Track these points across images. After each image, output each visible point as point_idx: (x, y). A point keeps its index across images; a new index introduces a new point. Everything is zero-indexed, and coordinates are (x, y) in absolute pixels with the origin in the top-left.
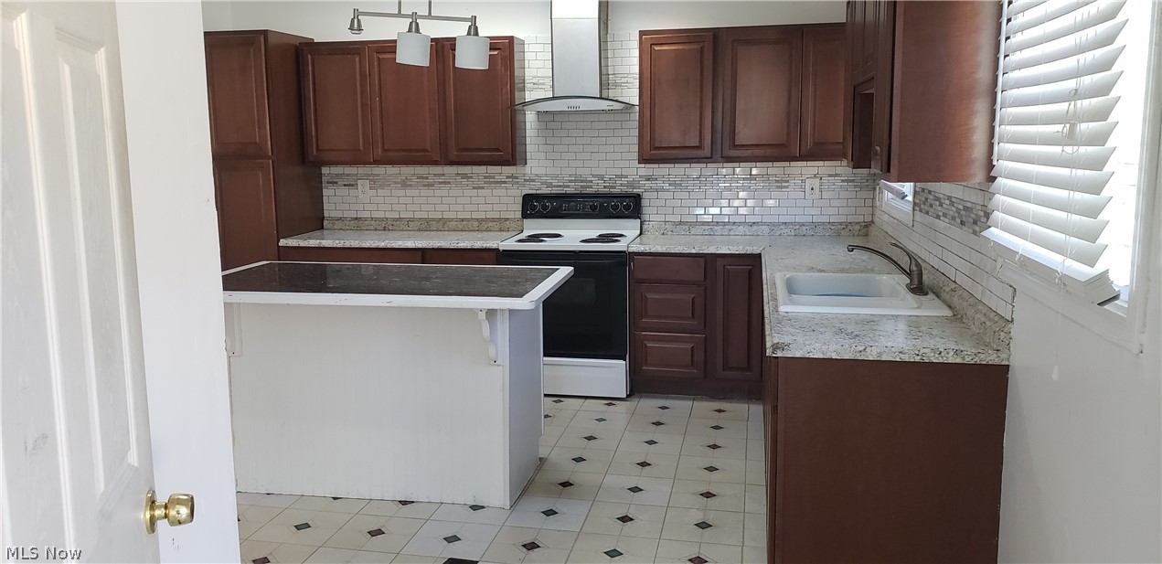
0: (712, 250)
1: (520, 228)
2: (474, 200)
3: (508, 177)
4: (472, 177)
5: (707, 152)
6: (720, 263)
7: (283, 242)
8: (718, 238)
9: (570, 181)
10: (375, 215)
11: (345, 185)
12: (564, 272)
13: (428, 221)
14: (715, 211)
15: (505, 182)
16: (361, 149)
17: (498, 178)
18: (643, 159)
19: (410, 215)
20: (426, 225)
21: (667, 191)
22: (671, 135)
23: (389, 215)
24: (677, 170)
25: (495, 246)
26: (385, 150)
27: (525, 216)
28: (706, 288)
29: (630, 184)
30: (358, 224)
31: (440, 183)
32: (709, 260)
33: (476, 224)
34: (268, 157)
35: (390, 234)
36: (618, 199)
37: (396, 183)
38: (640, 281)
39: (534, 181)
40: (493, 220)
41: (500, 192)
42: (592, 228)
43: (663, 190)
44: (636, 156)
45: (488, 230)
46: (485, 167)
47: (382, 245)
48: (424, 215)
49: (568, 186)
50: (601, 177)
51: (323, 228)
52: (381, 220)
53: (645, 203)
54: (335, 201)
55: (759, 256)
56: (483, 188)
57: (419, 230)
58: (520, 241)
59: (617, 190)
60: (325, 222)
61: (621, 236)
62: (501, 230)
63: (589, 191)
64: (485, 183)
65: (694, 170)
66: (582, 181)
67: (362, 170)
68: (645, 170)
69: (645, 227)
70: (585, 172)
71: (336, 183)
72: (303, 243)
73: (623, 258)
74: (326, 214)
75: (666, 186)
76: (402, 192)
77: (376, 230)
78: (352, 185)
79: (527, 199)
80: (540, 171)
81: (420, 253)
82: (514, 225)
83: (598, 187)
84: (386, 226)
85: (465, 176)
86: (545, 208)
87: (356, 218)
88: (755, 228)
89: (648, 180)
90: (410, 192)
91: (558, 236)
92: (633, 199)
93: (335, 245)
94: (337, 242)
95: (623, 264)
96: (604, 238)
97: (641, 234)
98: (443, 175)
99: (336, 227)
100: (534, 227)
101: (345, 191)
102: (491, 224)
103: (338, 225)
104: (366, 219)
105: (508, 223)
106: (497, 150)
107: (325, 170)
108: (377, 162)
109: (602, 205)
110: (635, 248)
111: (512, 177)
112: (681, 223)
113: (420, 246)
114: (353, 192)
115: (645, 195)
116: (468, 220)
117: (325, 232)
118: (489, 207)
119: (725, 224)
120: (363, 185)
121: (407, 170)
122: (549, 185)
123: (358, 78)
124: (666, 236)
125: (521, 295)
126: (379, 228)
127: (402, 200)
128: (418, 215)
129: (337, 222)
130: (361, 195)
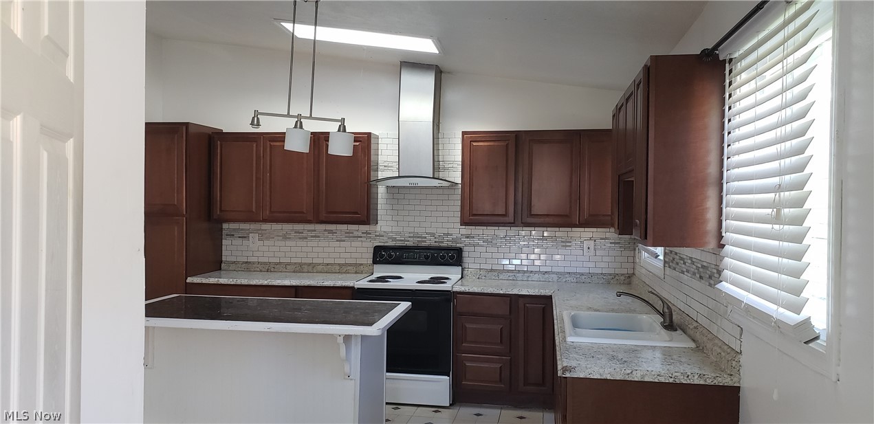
0: (515, 292)
1: (371, 271)
2: (337, 250)
3: (363, 233)
4: (336, 233)
5: (511, 218)
6: (521, 301)
7: (189, 280)
8: (520, 283)
9: (410, 237)
10: (261, 260)
11: (239, 237)
12: (404, 306)
13: (301, 265)
14: (517, 262)
15: (361, 237)
16: (254, 210)
17: (356, 234)
18: (464, 223)
19: (287, 260)
20: (300, 268)
21: (482, 246)
22: (485, 206)
23: (272, 260)
24: (489, 231)
25: (351, 285)
26: (271, 212)
27: (375, 262)
28: (511, 321)
29: (453, 240)
30: (248, 267)
31: (312, 236)
32: (513, 300)
33: (337, 268)
34: (183, 216)
35: (272, 275)
36: (445, 251)
37: (278, 236)
38: (461, 314)
39: (383, 236)
40: (350, 265)
41: (356, 244)
42: (426, 273)
43: (478, 245)
44: (458, 220)
45: (347, 272)
46: (346, 225)
47: (265, 283)
48: (299, 261)
49: (408, 241)
50: (433, 235)
51: (220, 269)
52: (265, 263)
53: (465, 254)
54: (232, 249)
55: (550, 297)
56: (344, 241)
57: (294, 272)
58: (371, 281)
59: (444, 245)
60: (223, 265)
61: (447, 279)
62: (356, 273)
63: (423, 244)
64: (346, 237)
65: (502, 232)
66: (415, 237)
67: (253, 226)
68: (466, 230)
69: (465, 272)
70: (420, 231)
71: (233, 235)
72: (205, 281)
73: (448, 296)
74: (224, 259)
75: (481, 242)
76: (283, 243)
77: (261, 271)
78: (245, 237)
79: (377, 250)
80: (388, 229)
81: (294, 290)
82: (366, 269)
83: (430, 242)
84: (269, 268)
85: (331, 232)
86: (390, 256)
87: (247, 262)
88: (547, 276)
89: (468, 237)
90: (289, 243)
91: (400, 278)
92: (456, 251)
93: (229, 283)
94: (231, 280)
95: (449, 301)
96: (434, 280)
97: (462, 277)
98: (315, 230)
99: (231, 268)
100: (381, 270)
101: (239, 241)
102: (349, 268)
103: (232, 267)
104: (254, 263)
105: (362, 267)
106: (356, 213)
107: (225, 226)
108: (265, 221)
109: (433, 255)
110: (457, 288)
111: (367, 233)
112: (492, 270)
113: (294, 284)
114: (245, 242)
115: (465, 249)
116: (331, 264)
117: (222, 272)
118: (348, 255)
119: (524, 272)
120: (254, 237)
121: (287, 227)
122: (394, 239)
123: (254, 159)
124: (480, 280)
125: (371, 324)
126: (263, 270)
127: (283, 249)
128: (293, 261)
129: (231, 265)
130: (251, 245)
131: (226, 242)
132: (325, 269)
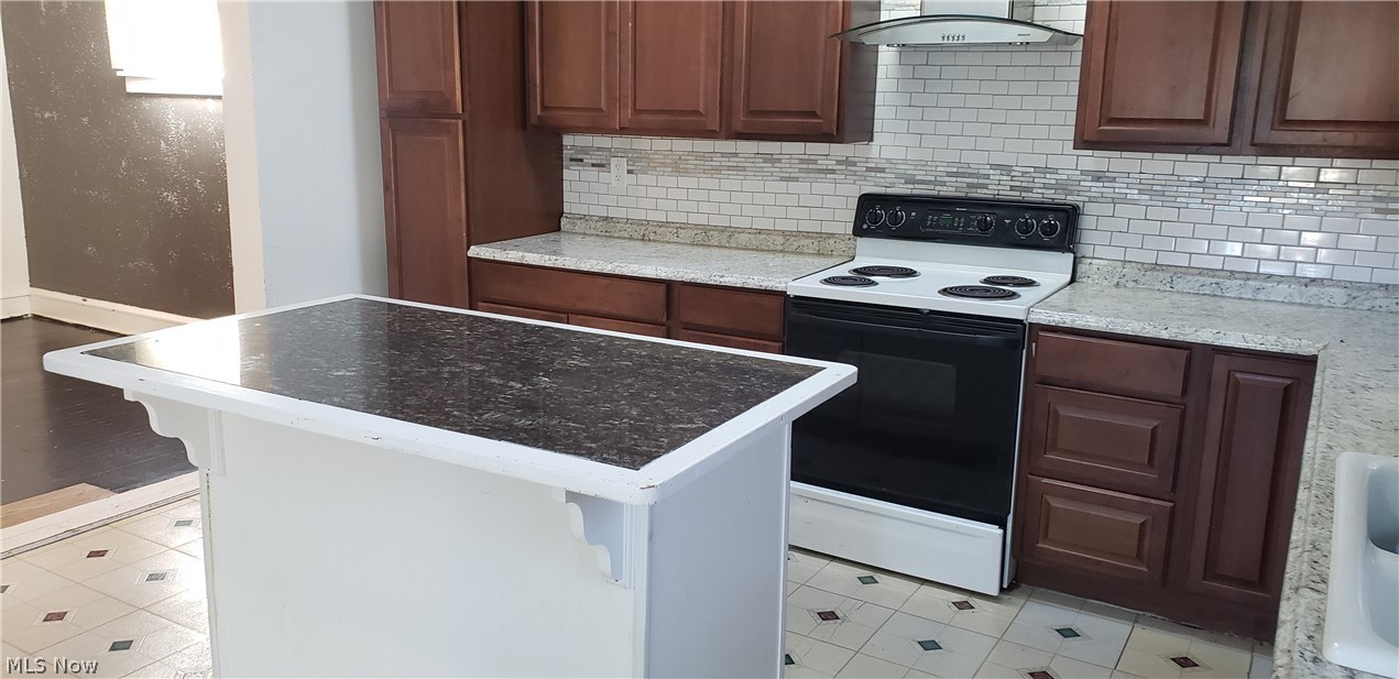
0: (1206, 336)
1: (851, 253)
2: (781, 200)
3: (839, 162)
4: (779, 161)
5: (1220, 132)
6: (1220, 366)
7: (472, 251)
8: (1228, 306)
9: (949, 174)
10: (634, 215)
11: (593, 165)
12: (834, 376)
13: (706, 229)
14: (1235, 249)
15: (833, 171)
16: (603, 107)
17: (823, 163)
18: (1084, 141)
19: (681, 218)
20: (705, 237)
21: (1134, 203)
22: (1148, 97)
23: (651, 216)
24: (1159, 164)
25: (780, 287)
26: (636, 111)
27: (859, 231)
28: (1184, 413)
29: (1058, 187)
30: (608, 228)
31: (729, 168)
32: (1195, 358)
33: (780, 240)
34: (457, 116)
35: (651, 247)
36: (1034, 213)
37: (664, 165)
38: (1047, 382)
39: (883, 170)
40: (808, 235)
41: (824, 187)
42: (970, 265)
43: (1125, 200)
44: (1070, 133)
45: (798, 252)
48: (702, 220)
49: (944, 184)
50: (1005, 169)
51: (558, 229)
52: (639, 222)
53: (1086, 222)
54: (582, 189)
56: (796, 180)
57: (693, 244)
59: (1034, 196)
60: (562, 222)
61: (1030, 283)
62: (819, 254)
63: (981, 193)
64: (800, 171)
65: (1193, 166)
66: (970, 175)
68: (1092, 160)
69: (1082, 268)
70: (977, 160)
71: (582, 160)
72: (532, 258)
73: (1015, 332)
74: (566, 208)
75: (1133, 194)
76: (671, 181)
77: (631, 238)
78: (603, 166)
79: (867, 202)
80: (898, 154)
81: (663, 287)
82: (841, 246)
83: (998, 187)
84: (646, 233)
85: (770, 159)
86: (895, 219)
87: (606, 218)
88: (1313, 290)
89: (1098, 179)
90: (684, 181)
91: (910, 273)
92: (1061, 215)
95: (1015, 346)
96: (996, 288)
97: (1073, 280)
98: (736, 155)
99: (577, 229)
100: (874, 252)
101: (592, 174)
102: (804, 242)
103: (580, 226)
104: (617, 220)
105: (832, 241)
106: (813, 114)
107: (568, 140)
109: (1000, 221)
110: (1041, 316)
111: (847, 162)
112: (1156, 266)
113: (663, 276)
114: (604, 176)
115: (1090, 208)
116: (768, 232)
117: (563, 237)
118: (804, 213)
119: (1248, 276)
120: (618, 166)
121: (682, 145)
122: (910, 181)
124: (1122, 291)
126: (636, 236)
127: (673, 194)
128: (694, 219)
129: (578, 222)
130: (614, 184)
131: (569, 174)
132: (755, 241)
